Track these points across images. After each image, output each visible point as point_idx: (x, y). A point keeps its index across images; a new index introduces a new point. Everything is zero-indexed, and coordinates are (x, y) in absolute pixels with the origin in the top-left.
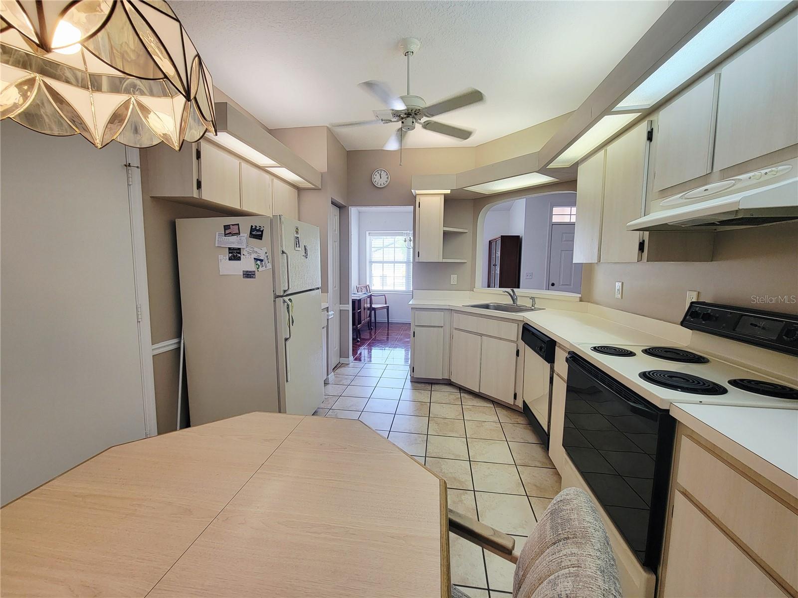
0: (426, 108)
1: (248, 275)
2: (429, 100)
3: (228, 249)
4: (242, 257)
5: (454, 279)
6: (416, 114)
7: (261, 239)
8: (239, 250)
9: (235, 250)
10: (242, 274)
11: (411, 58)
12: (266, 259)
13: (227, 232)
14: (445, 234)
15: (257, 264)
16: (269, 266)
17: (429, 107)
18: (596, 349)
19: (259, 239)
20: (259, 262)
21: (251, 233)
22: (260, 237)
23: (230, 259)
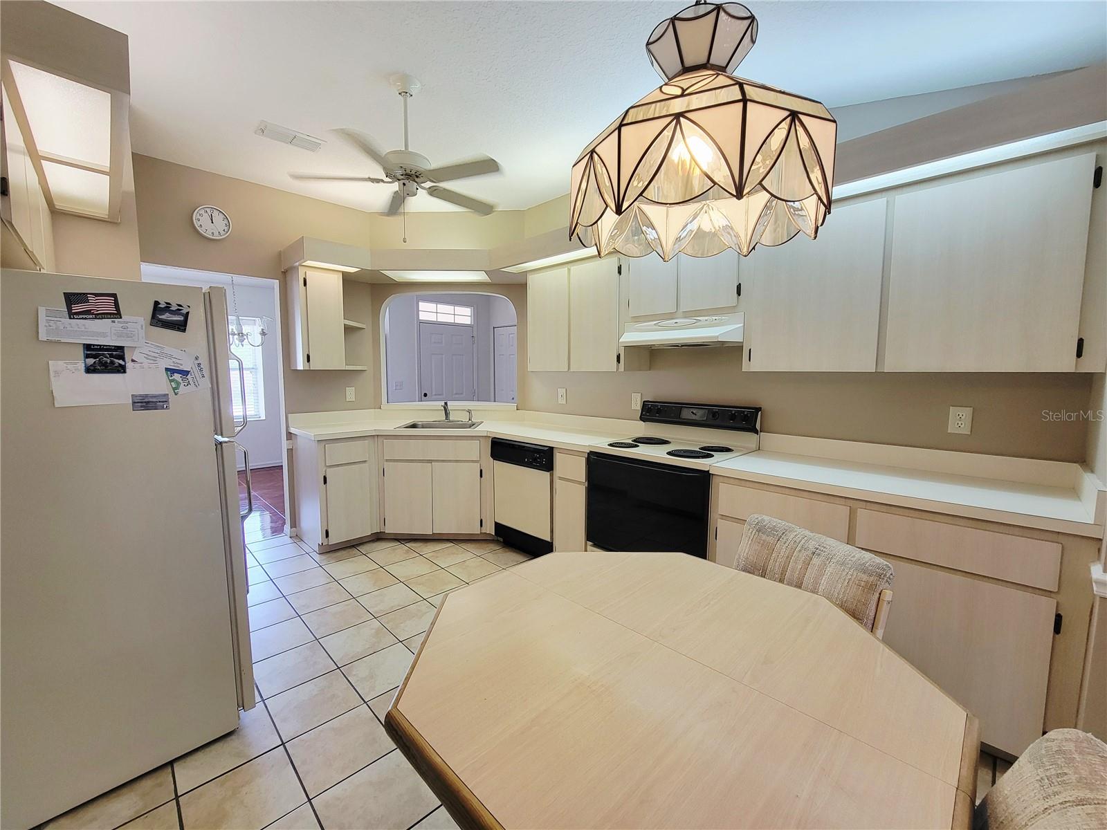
0: (430, 171)
1: (145, 403)
2: (435, 160)
3: (81, 348)
4: (129, 365)
5: (350, 393)
6: (417, 177)
7: (184, 331)
8: (119, 352)
9: (107, 350)
10: (131, 402)
11: (409, 99)
12: (196, 370)
13: (77, 308)
14: (348, 330)
15: (171, 381)
16: (205, 383)
17: (433, 170)
18: (611, 445)
19: (179, 330)
20: (177, 377)
21: (154, 316)
22: (181, 326)
23: (89, 370)
